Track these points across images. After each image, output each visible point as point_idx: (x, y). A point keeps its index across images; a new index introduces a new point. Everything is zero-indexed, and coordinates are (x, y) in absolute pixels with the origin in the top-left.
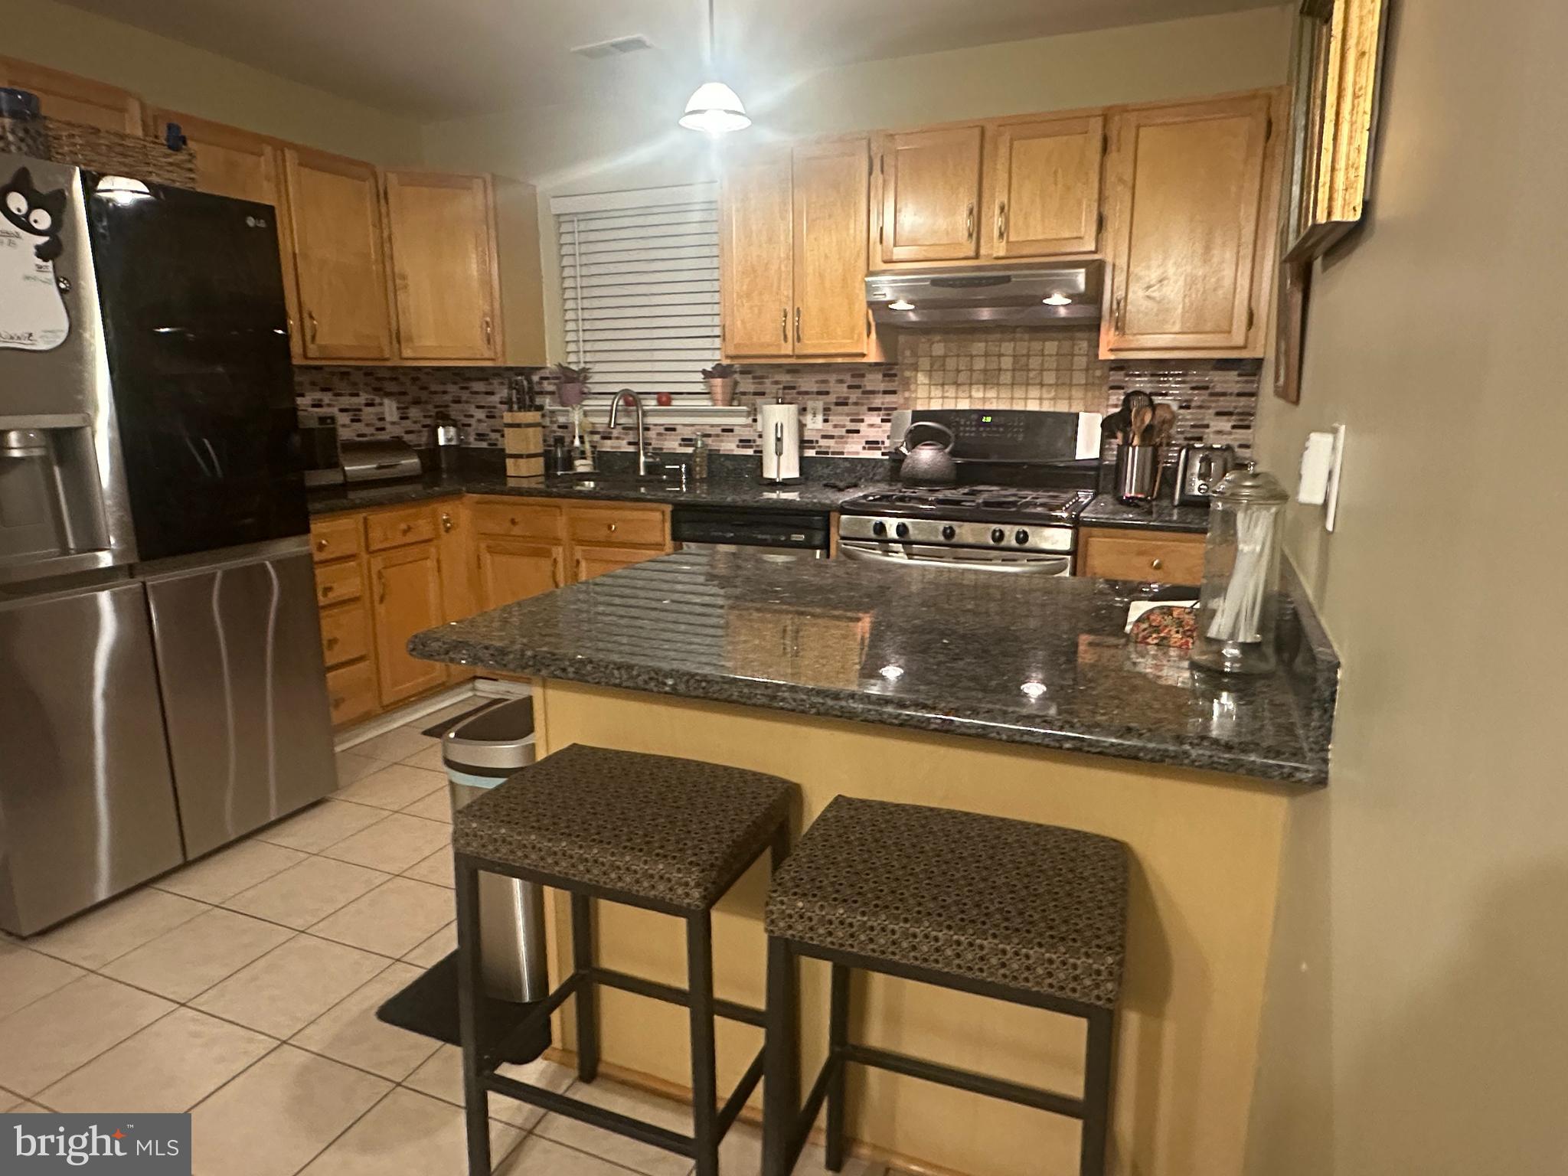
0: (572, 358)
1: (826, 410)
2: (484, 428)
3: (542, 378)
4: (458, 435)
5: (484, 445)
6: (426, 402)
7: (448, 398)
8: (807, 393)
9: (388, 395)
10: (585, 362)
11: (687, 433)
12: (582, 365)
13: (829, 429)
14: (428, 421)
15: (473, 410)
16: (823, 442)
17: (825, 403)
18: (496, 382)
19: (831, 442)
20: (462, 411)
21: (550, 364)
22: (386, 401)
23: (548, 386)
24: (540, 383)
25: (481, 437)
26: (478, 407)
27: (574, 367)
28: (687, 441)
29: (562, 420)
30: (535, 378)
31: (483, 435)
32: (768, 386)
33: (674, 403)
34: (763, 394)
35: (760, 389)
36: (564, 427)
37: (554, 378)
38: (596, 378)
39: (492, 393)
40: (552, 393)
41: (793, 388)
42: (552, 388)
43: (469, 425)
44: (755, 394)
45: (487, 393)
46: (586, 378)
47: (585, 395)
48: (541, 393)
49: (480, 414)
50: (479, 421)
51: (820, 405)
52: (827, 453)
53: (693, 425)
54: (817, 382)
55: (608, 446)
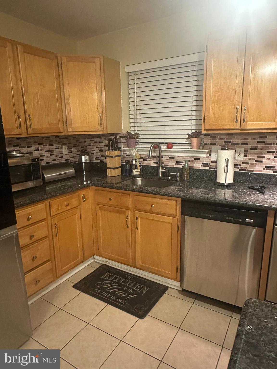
0: (132, 129)
1: (246, 152)
2: (99, 155)
3: (120, 137)
4: (89, 158)
5: (99, 161)
6: (78, 146)
7: (86, 144)
8: (236, 144)
9: (64, 144)
10: (137, 131)
11: (180, 160)
12: (136, 132)
13: (247, 160)
14: (79, 153)
15: (95, 148)
16: (243, 166)
17: (245, 149)
18: (103, 138)
19: (247, 166)
20: (91, 149)
21: (124, 131)
22: (63, 147)
23: (123, 140)
24: (119, 139)
25: (97, 158)
26: (97, 147)
27: (133, 133)
28: (179, 163)
29: (128, 153)
30: (118, 137)
31: (98, 157)
32: (217, 140)
33: (174, 147)
34: (215, 144)
35: (213, 142)
36: (128, 155)
37: (125, 137)
38: (141, 137)
39: (102, 142)
40: (124, 143)
41: (230, 142)
42: (124, 141)
43: (94, 154)
44: (211, 144)
45: (100, 142)
46: (138, 137)
47: (137, 143)
48: (120, 142)
49: (98, 150)
50: (97, 152)
51: (243, 149)
52: (245, 170)
53: (182, 156)
54: (241, 139)
55: (146, 163)
